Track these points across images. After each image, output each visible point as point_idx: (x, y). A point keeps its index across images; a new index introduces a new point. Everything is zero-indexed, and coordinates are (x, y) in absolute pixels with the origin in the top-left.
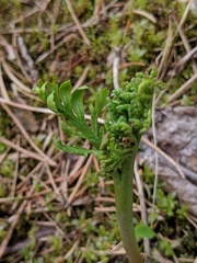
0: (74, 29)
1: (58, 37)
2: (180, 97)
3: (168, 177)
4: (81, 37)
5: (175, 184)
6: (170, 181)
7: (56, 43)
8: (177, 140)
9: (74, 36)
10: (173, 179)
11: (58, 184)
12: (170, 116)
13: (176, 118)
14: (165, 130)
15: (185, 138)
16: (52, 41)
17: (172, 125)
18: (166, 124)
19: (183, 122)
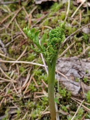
0: (20, 33)
1: (14, 37)
2: (64, 55)
3: (62, 82)
4: (23, 36)
5: (66, 84)
6: (63, 83)
7: (13, 38)
8: (64, 70)
9: (21, 36)
10: (65, 82)
11: (18, 90)
12: (61, 61)
13: (63, 62)
14: (59, 66)
15: (67, 69)
16: (12, 38)
17: (62, 64)
18: (59, 64)
19: (65, 63)
